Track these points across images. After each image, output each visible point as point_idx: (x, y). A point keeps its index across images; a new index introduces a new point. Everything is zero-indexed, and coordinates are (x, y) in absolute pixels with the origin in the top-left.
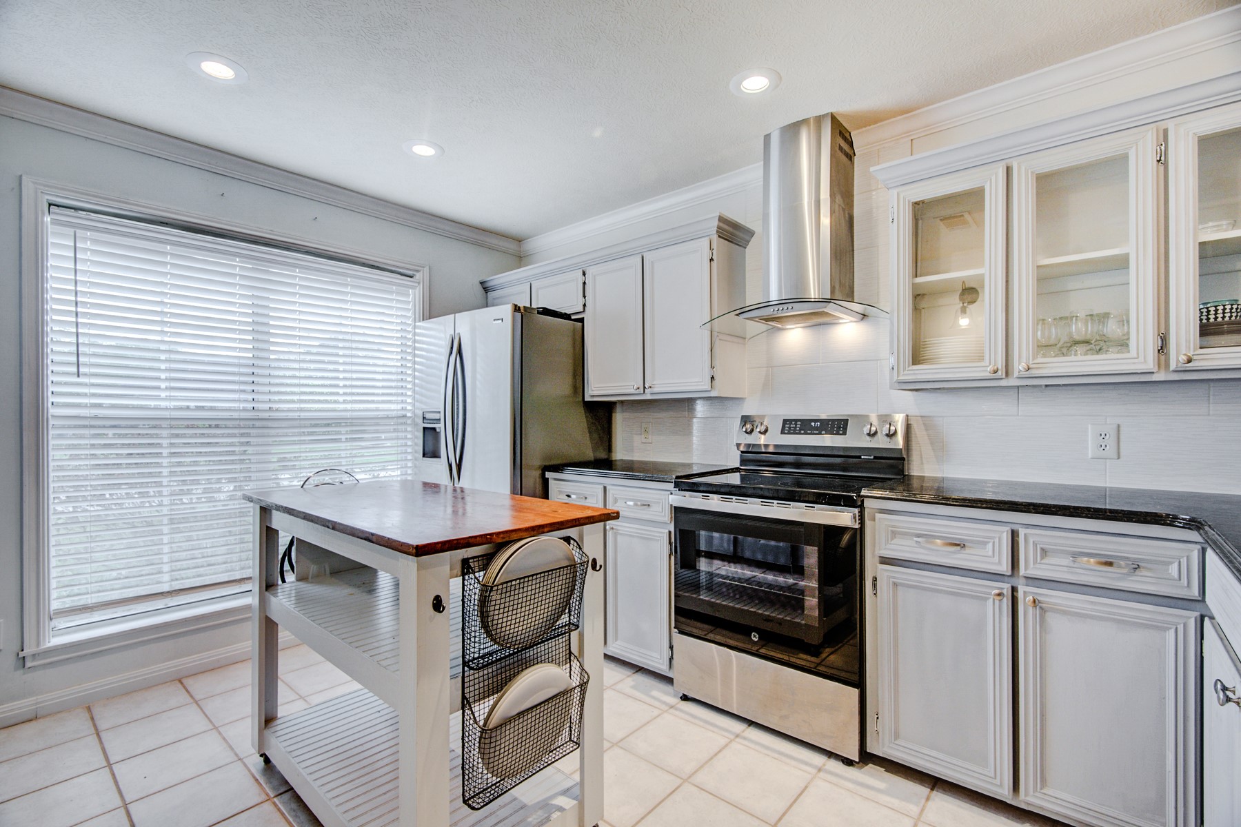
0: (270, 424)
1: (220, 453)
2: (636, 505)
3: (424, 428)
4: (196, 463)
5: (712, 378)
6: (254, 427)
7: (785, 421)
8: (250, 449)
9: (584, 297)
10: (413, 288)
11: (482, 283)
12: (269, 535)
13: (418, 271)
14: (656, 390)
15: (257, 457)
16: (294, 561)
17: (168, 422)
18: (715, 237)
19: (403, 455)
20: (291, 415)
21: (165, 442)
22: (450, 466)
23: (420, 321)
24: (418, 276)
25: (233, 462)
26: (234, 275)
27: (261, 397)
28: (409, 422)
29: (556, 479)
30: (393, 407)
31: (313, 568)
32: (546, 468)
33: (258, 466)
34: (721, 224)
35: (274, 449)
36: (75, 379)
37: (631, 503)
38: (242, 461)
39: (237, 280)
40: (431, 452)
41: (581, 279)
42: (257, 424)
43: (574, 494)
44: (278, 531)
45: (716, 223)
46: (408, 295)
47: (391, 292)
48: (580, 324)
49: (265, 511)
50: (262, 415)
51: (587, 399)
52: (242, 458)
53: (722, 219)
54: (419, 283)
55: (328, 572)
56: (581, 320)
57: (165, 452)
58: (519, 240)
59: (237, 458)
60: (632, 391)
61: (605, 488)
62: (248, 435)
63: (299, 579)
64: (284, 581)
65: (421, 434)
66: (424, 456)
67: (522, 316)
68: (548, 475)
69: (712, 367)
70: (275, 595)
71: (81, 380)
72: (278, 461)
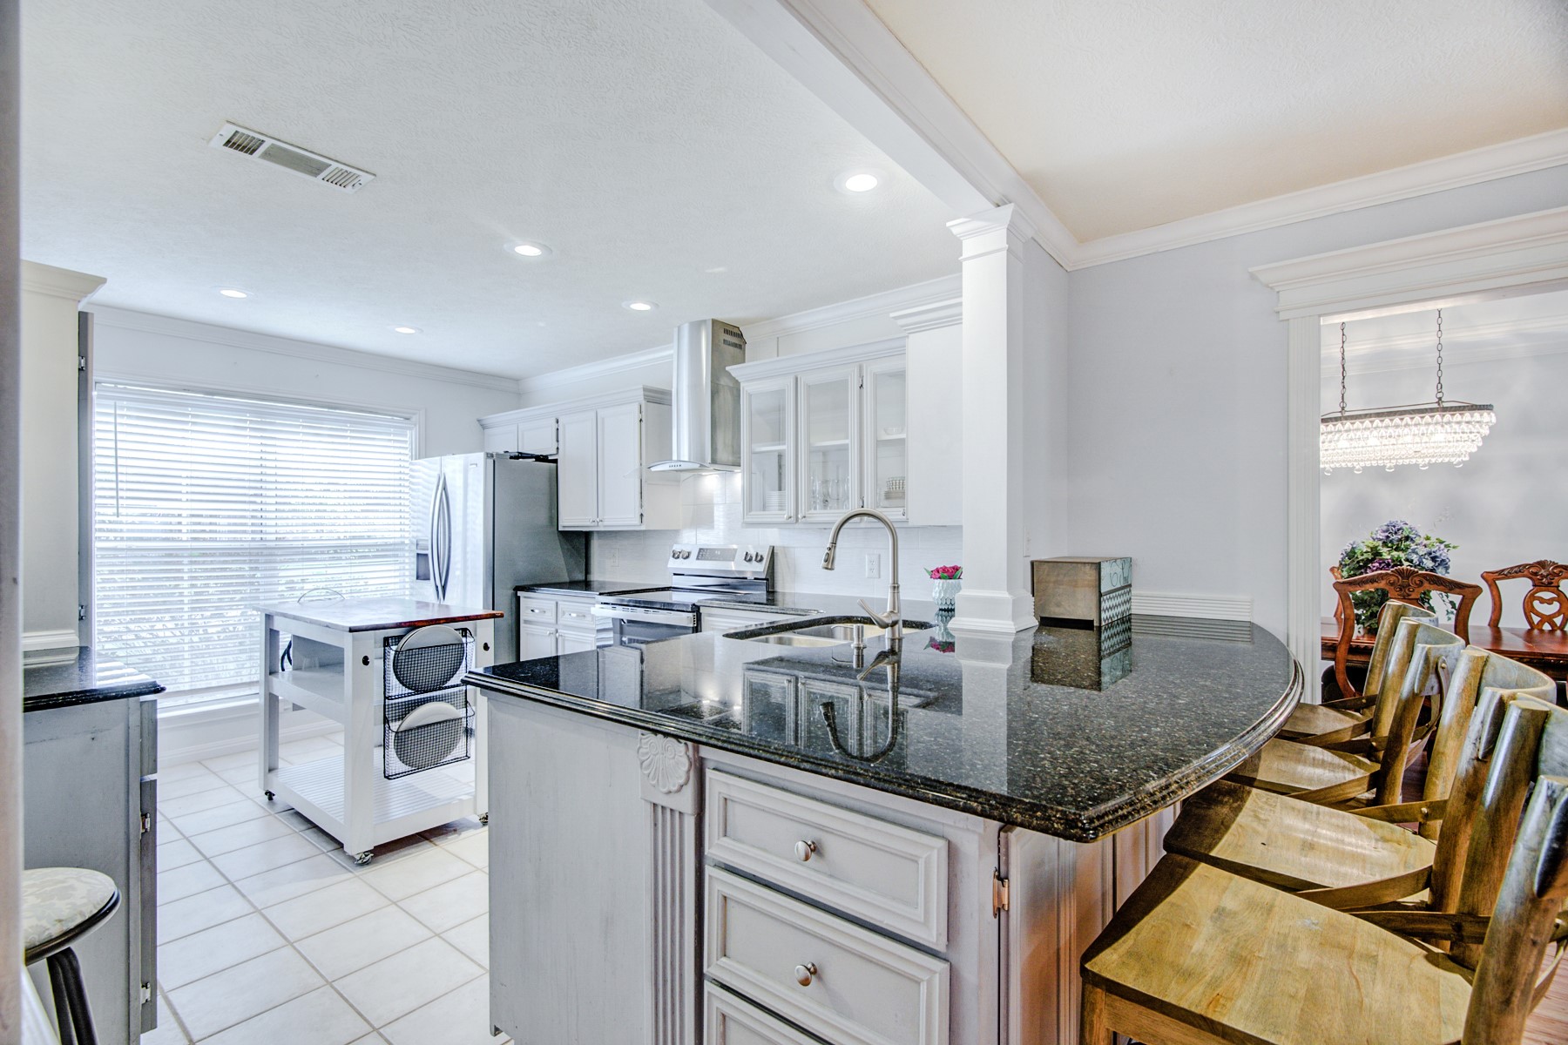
0: (276, 552)
1: (231, 577)
2: (578, 616)
3: (418, 554)
4: (207, 586)
5: (642, 515)
6: (262, 555)
7: (700, 549)
8: (259, 574)
9: (558, 441)
10: (410, 429)
11: (479, 421)
12: (272, 635)
13: (414, 414)
14: (606, 523)
15: (266, 580)
16: (291, 656)
17: (189, 552)
18: (644, 403)
19: (402, 578)
20: (295, 544)
21: (186, 568)
22: (437, 587)
23: (416, 459)
24: (414, 418)
25: (243, 584)
26: (245, 428)
27: (269, 522)
28: (407, 548)
29: (525, 597)
30: (392, 535)
31: (306, 662)
32: (517, 589)
33: (265, 587)
34: (647, 393)
35: (282, 574)
36: (115, 518)
37: (574, 615)
38: (252, 584)
39: (247, 432)
40: (422, 576)
41: (555, 426)
42: (265, 552)
43: (537, 609)
44: (278, 632)
45: (642, 392)
46: (406, 435)
47: (389, 434)
48: (555, 465)
49: (269, 617)
50: (269, 544)
51: (560, 529)
52: (252, 580)
53: (645, 389)
54: (415, 425)
55: (317, 665)
56: (555, 461)
57: (186, 576)
58: (516, 380)
59: (248, 580)
60: (588, 524)
61: (557, 603)
62: (257, 562)
63: (295, 669)
64: (283, 670)
65: (415, 560)
66: (417, 578)
67: (494, 461)
68: (519, 593)
69: (641, 507)
70: (277, 677)
71: (120, 518)
72: (286, 583)
